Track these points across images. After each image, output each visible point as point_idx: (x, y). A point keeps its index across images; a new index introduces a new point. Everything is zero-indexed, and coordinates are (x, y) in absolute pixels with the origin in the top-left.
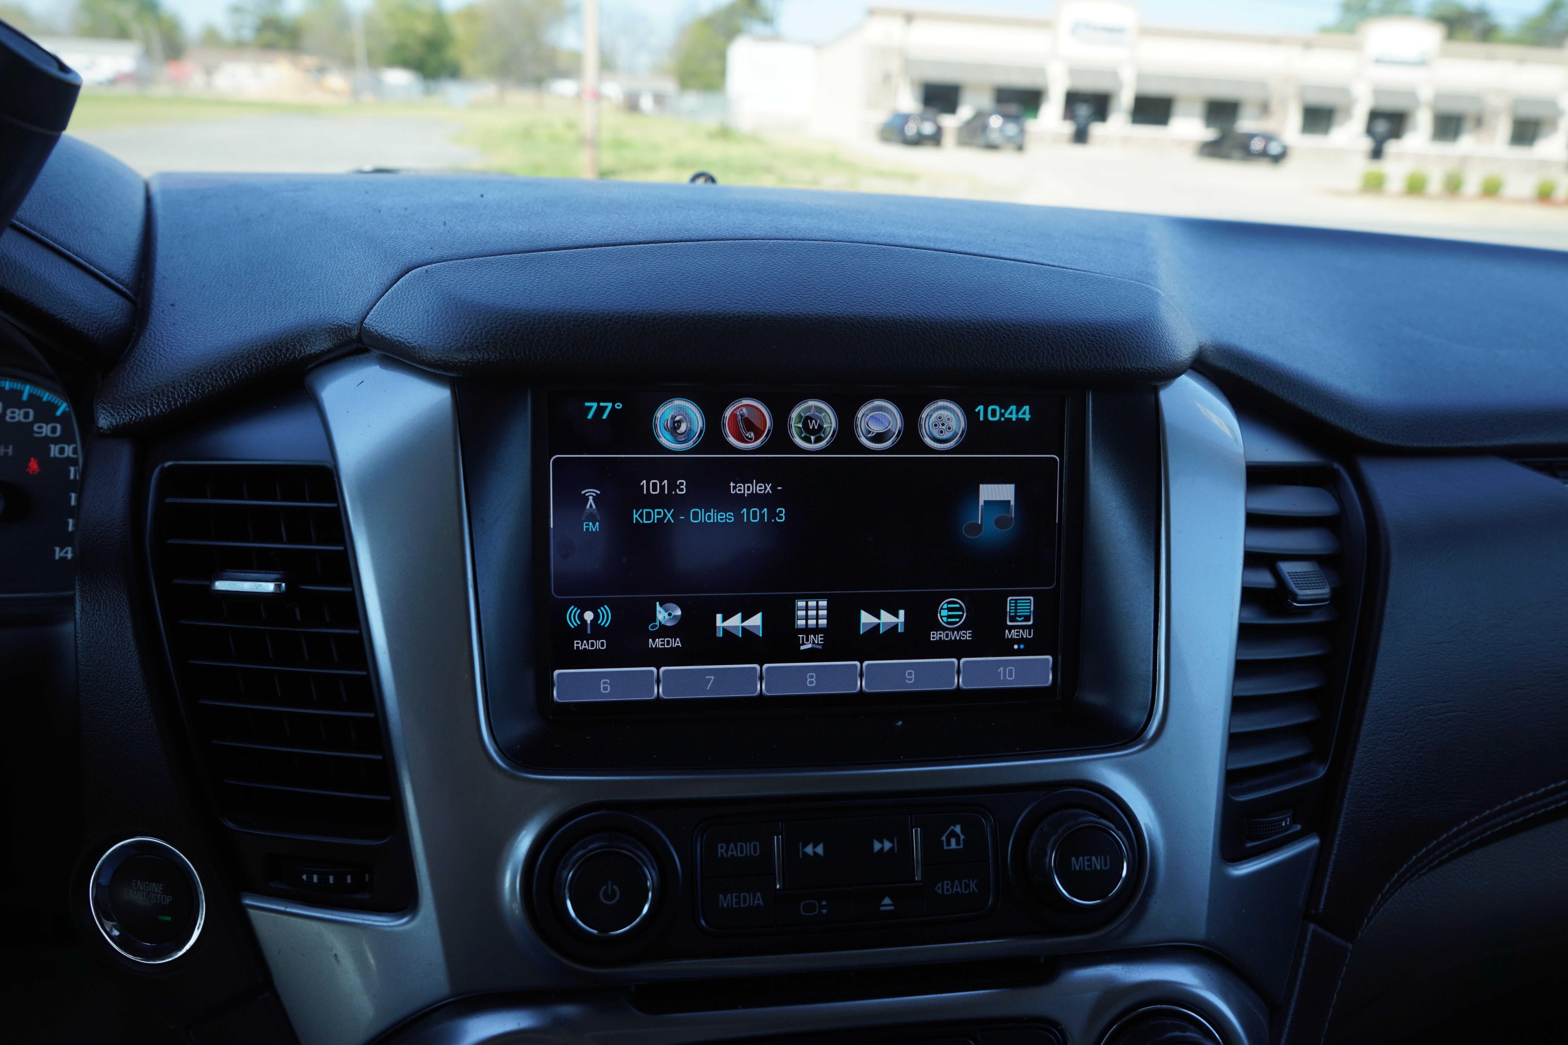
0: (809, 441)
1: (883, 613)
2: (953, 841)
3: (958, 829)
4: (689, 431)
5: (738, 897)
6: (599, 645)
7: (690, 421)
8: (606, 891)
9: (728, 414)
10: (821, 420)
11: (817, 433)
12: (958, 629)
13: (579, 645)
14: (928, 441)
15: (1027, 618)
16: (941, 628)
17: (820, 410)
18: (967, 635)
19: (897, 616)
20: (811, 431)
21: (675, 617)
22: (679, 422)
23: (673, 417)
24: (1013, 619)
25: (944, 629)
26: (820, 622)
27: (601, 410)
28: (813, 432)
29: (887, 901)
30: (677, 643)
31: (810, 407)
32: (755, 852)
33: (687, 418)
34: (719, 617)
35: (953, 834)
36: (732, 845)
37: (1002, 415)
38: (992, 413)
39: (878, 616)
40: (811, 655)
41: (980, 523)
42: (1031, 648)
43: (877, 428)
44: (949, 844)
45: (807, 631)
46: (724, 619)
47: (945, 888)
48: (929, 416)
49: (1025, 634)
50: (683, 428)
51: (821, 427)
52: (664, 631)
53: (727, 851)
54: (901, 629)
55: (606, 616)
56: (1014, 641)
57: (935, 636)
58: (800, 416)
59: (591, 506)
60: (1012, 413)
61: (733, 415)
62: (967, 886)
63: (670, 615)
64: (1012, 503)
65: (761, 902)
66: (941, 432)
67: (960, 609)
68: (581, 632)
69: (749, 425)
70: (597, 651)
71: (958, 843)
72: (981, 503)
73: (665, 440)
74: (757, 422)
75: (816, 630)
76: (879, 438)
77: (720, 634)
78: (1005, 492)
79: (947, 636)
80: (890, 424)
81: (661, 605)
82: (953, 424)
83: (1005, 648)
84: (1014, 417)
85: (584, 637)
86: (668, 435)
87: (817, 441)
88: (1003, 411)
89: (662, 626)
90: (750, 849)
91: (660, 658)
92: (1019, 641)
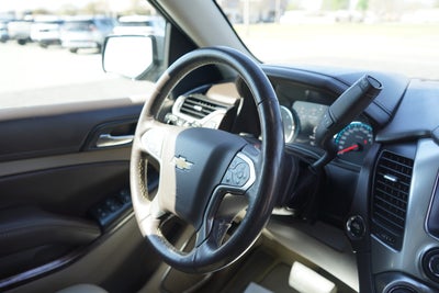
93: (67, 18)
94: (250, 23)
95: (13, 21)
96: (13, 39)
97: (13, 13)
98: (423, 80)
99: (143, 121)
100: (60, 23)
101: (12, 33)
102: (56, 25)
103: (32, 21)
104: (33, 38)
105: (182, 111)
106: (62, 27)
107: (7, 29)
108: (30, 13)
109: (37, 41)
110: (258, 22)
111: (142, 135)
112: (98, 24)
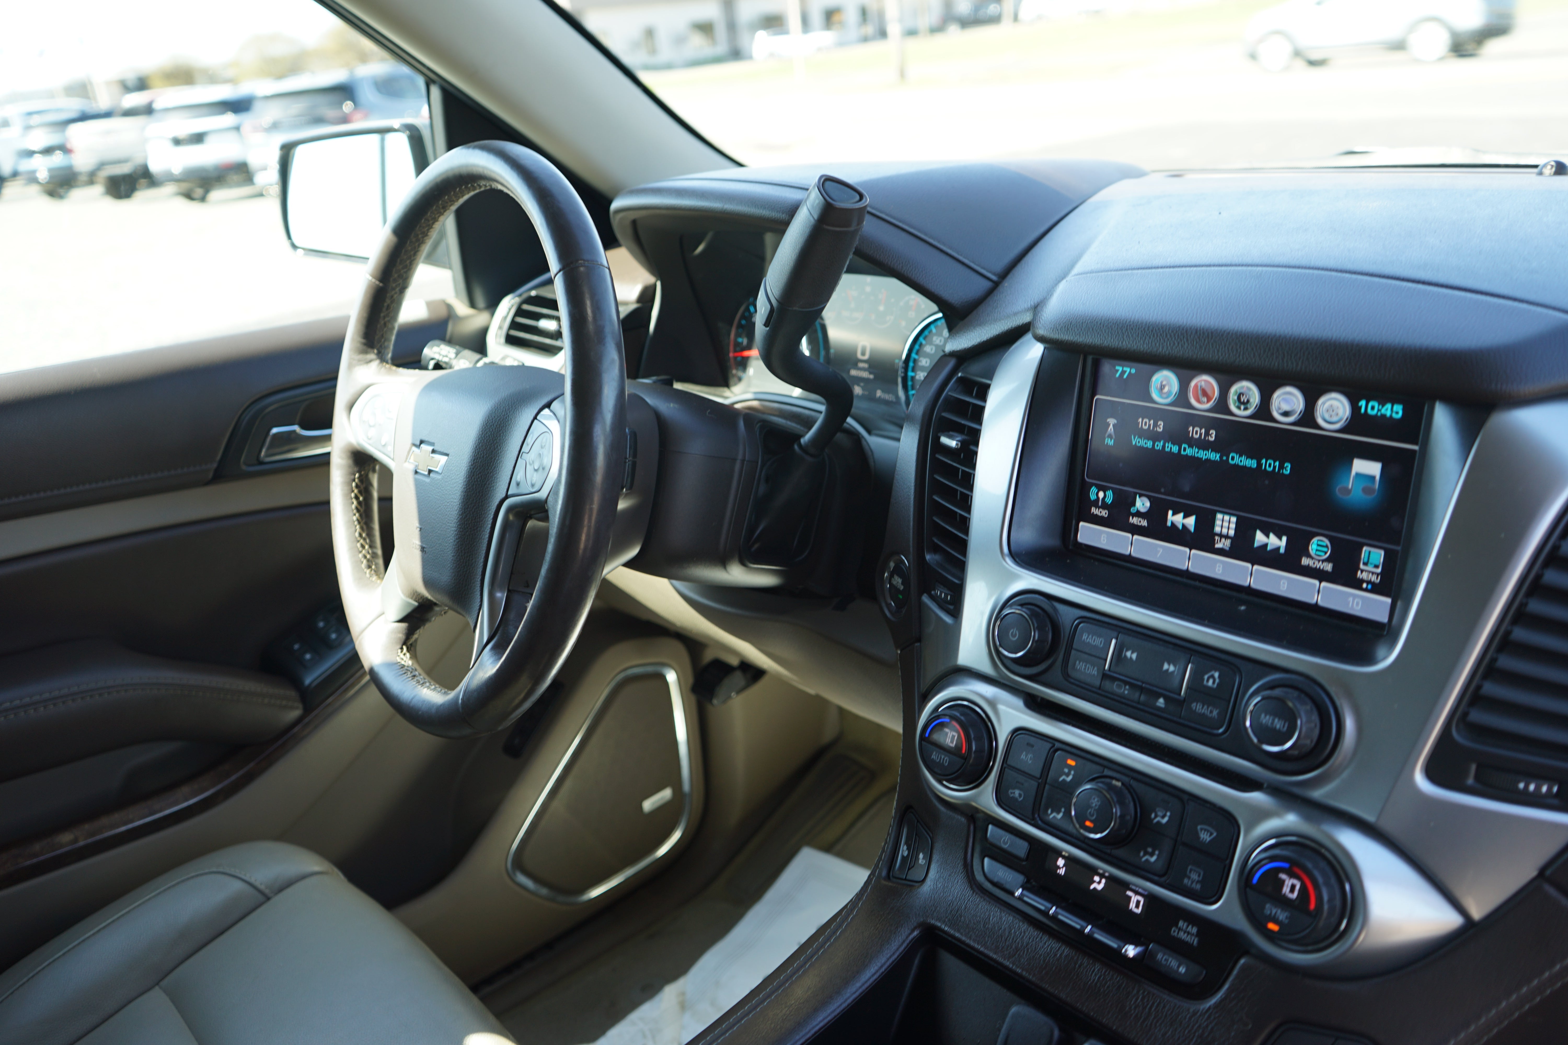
0: (1239, 408)
1: (1272, 535)
2: (1211, 681)
3: (1216, 675)
4: (1169, 392)
5: (1086, 666)
6: (1104, 513)
7: (1170, 386)
8: (1012, 633)
9: (1193, 384)
10: (1249, 396)
11: (1246, 404)
12: (1323, 561)
13: (1094, 510)
14: (1320, 421)
15: (1376, 567)
16: (1309, 556)
17: (1249, 389)
18: (1329, 567)
19: (1280, 539)
20: (1242, 402)
21: (1146, 507)
22: (1164, 386)
23: (1162, 382)
24: (1365, 564)
25: (1312, 558)
26: (1230, 531)
27: (1123, 372)
28: (1243, 403)
29: (1161, 700)
30: (1144, 523)
31: (1242, 387)
32: (1101, 644)
33: (1169, 383)
34: (1170, 512)
35: (1212, 676)
36: (1090, 636)
37: (1379, 410)
38: (1372, 408)
39: (1268, 536)
40: (1221, 552)
41: (1350, 486)
42: (1376, 589)
43: (1285, 407)
44: (1208, 681)
45: (1221, 536)
46: (1173, 514)
47: (1198, 707)
48: (1324, 403)
49: (1374, 578)
50: (1166, 390)
51: (1248, 401)
52: (1138, 514)
53: (1087, 638)
54: (1282, 551)
55: (1110, 497)
56: (1362, 581)
57: (1305, 561)
58: (1236, 391)
59: (1111, 429)
60: (1387, 410)
61: (1196, 386)
62: (1211, 712)
63: (1143, 504)
64: (1378, 478)
65: (1096, 673)
66: (1331, 416)
67: (1327, 546)
68: (1095, 503)
69: (1205, 393)
70: (1102, 517)
71: (1214, 683)
72: (1353, 473)
73: (1155, 395)
74: (1209, 392)
75: (1227, 537)
76: (1286, 414)
77: (1169, 524)
78: (1373, 468)
79: (1314, 563)
80: (1295, 404)
81: (1140, 497)
82: (1341, 412)
83: (1357, 584)
84: (1388, 414)
85: (1097, 506)
86: (1157, 392)
87: (1246, 409)
88: (1380, 407)
89: (1138, 511)
90: (1098, 641)
91: (1136, 530)
92: (1368, 582)
93: (261, 87)
94: (911, 33)
95: (84, 117)
96: (91, 179)
97: (82, 89)
98: (1177, 175)
99: (350, 367)
100: (239, 106)
101: (82, 161)
102: (229, 119)
103: (148, 110)
104: (155, 167)
105: (511, 340)
106: (246, 120)
107: (64, 149)
108: (142, 85)
109: (171, 178)
110: (937, 29)
111: (351, 406)
112: (367, 94)
